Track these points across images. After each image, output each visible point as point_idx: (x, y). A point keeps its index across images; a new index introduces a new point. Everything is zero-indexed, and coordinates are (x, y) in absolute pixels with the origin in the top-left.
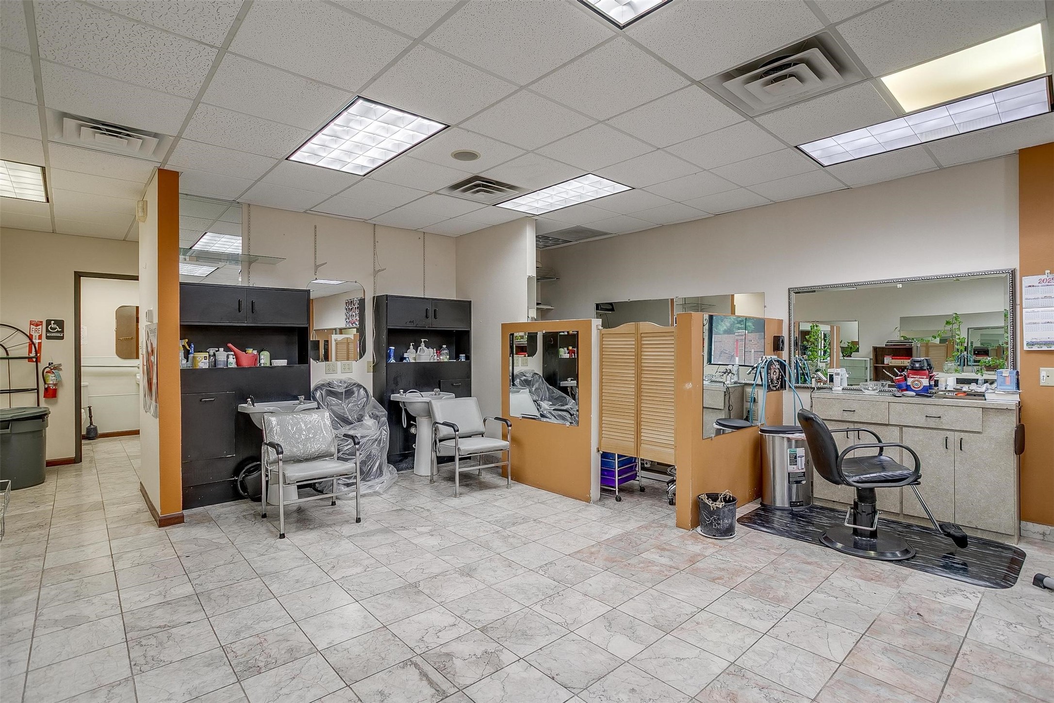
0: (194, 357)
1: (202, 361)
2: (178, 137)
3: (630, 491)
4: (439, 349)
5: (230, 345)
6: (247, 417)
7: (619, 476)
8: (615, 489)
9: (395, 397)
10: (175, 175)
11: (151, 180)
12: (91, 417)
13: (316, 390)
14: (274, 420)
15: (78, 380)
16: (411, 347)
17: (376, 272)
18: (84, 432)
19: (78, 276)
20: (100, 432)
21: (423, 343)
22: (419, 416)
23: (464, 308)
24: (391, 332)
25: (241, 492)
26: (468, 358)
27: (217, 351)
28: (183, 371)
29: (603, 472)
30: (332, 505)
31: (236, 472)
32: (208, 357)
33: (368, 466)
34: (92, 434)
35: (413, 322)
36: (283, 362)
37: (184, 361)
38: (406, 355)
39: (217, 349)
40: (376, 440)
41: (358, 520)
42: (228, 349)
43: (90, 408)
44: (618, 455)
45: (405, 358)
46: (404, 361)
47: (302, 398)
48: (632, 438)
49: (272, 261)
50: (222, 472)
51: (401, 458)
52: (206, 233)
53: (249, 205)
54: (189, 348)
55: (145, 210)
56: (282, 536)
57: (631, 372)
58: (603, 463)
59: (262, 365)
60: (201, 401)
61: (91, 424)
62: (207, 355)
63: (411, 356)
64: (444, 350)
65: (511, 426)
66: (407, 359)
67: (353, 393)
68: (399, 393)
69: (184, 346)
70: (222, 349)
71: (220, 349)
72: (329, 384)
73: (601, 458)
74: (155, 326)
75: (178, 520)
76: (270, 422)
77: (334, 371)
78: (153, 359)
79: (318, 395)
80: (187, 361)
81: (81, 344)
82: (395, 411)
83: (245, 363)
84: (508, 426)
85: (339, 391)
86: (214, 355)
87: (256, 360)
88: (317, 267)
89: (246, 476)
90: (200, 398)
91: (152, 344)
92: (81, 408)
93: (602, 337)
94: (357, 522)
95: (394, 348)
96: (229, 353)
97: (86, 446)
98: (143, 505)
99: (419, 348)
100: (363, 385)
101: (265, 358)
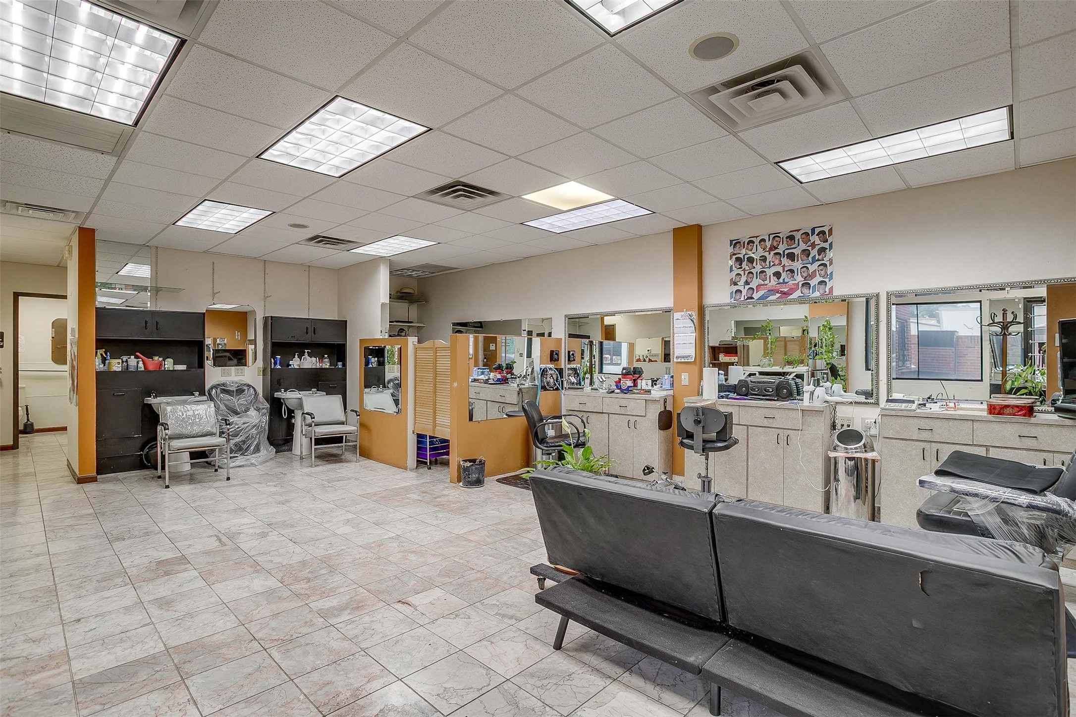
0: (109, 362)
1: (116, 365)
2: (90, 213)
3: (436, 462)
4: (321, 358)
5: (138, 354)
6: (150, 406)
7: (429, 452)
8: (426, 461)
9: (277, 395)
10: (92, 231)
11: (73, 233)
12: (28, 415)
13: (212, 388)
14: (169, 408)
15: (16, 381)
16: (296, 356)
17: (266, 298)
18: (21, 427)
19: (16, 295)
20: (36, 427)
21: (306, 353)
22: (296, 409)
23: (342, 325)
24: (275, 345)
25: (145, 462)
26: (344, 365)
27: (129, 358)
28: (99, 374)
29: (419, 448)
30: (215, 471)
31: (142, 449)
32: (121, 363)
33: (247, 445)
34: (28, 430)
35: (294, 337)
36: (183, 367)
37: (102, 366)
38: (291, 362)
39: (129, 357)
40: (255, 426)
41: (228, 479)
42: (137, 357)
43: (27, 406)
44: (429, 436)
45: (290, 365)
46: (290, 367)
47: (197, 394)
48: (431, 422)
49: (175, 291)
50: (132, 449)
51: (284, 442)
52: (127, 264)
53: (157, 247)
54: (106, 355)
55: (70, 252)
56: (167, 487)
57: (431, 375)
58: (419, 442)
59: (166, 369)
60: (114, 394)
61: (28, 420)
62: (120, 361)
63: (295, 363)
64: (326, 358)
65: (359, 415)
66: (292, 365)
67: (244, 391)
68: (281, 391)
69: (101, 355)
70: (133, 357)
71: (131, 357)
72: (223, 385)
73: (417, 438)
74: (76, 340)
75: (93, 480)
76: (166, 409)
77: (229, 375)
78: (75, 363)
79: (213, 393)
80: (104, 365)
81: (19, 351)
82: (276, 405)
83: (151, 367)
84: (357, 416)
85: (231, 389)
86: (127, 361)
87: (160, 365)
88: (214, 294)
89: (149, 451)
90: (113, 392)
91: (74, 352)
92: (18, 407)
93: (416, 350)
94: (227, 480)
95: (280, 357)
96: (139, 360)
97: (22, 439)
98: (68, 473)
99: (303, 357)
100: (251, 384)
101: (169, 364)
